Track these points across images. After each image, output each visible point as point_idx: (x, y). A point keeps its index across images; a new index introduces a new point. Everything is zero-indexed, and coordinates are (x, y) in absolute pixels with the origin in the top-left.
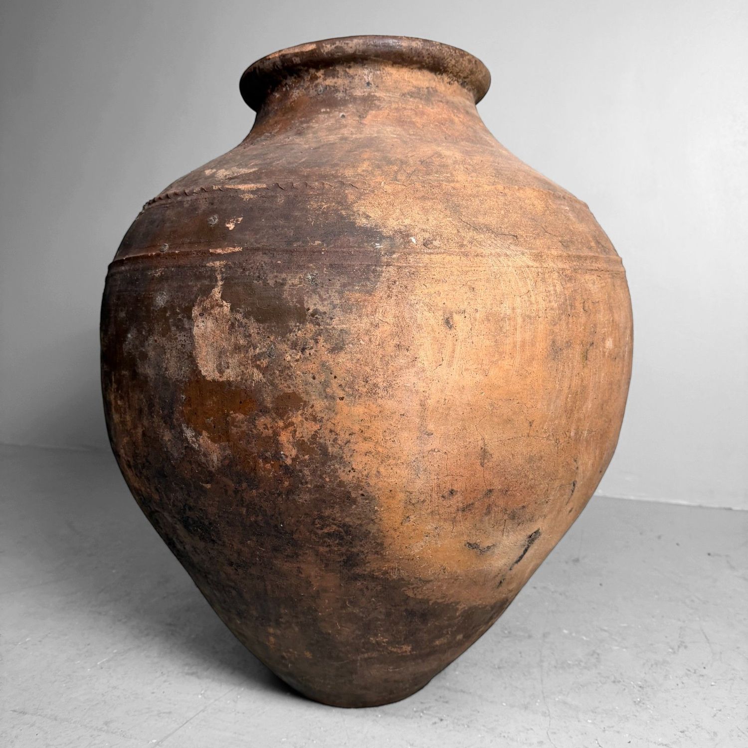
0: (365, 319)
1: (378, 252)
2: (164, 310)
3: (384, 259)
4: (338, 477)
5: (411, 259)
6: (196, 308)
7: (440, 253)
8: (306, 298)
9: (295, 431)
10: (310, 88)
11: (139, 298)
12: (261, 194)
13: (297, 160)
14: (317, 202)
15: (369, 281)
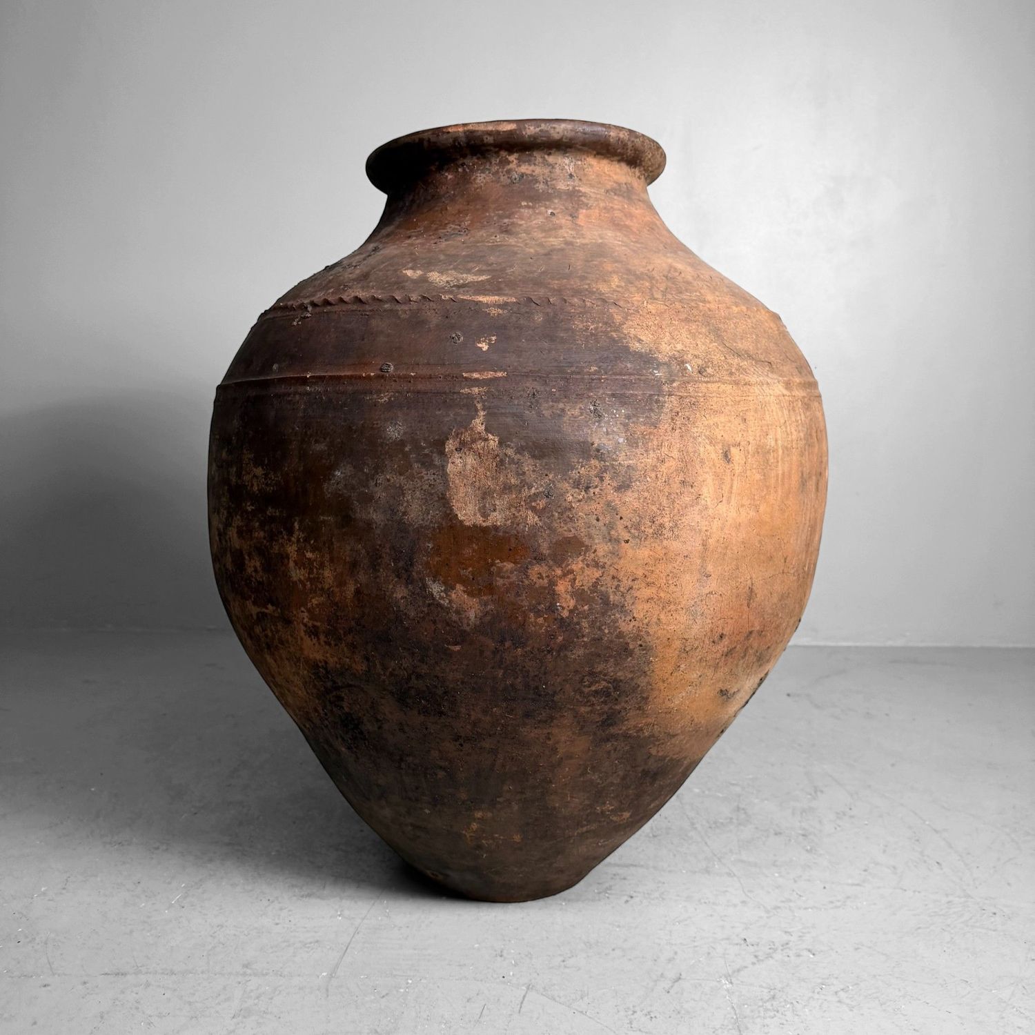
0: (652, 454)
1: (658, 380)
2: (402, 443)
3: (665, 388)
4: (617, 627)
5: (690, 387)
6: (451, 441)
7: (716, 382)
8: (589, 431)
9: (575, 579)
10: (501, 174)
11: (353, 428)
12: (511, 309)
13: (534, 269)
14: (582, 321)
15: (653, 412)
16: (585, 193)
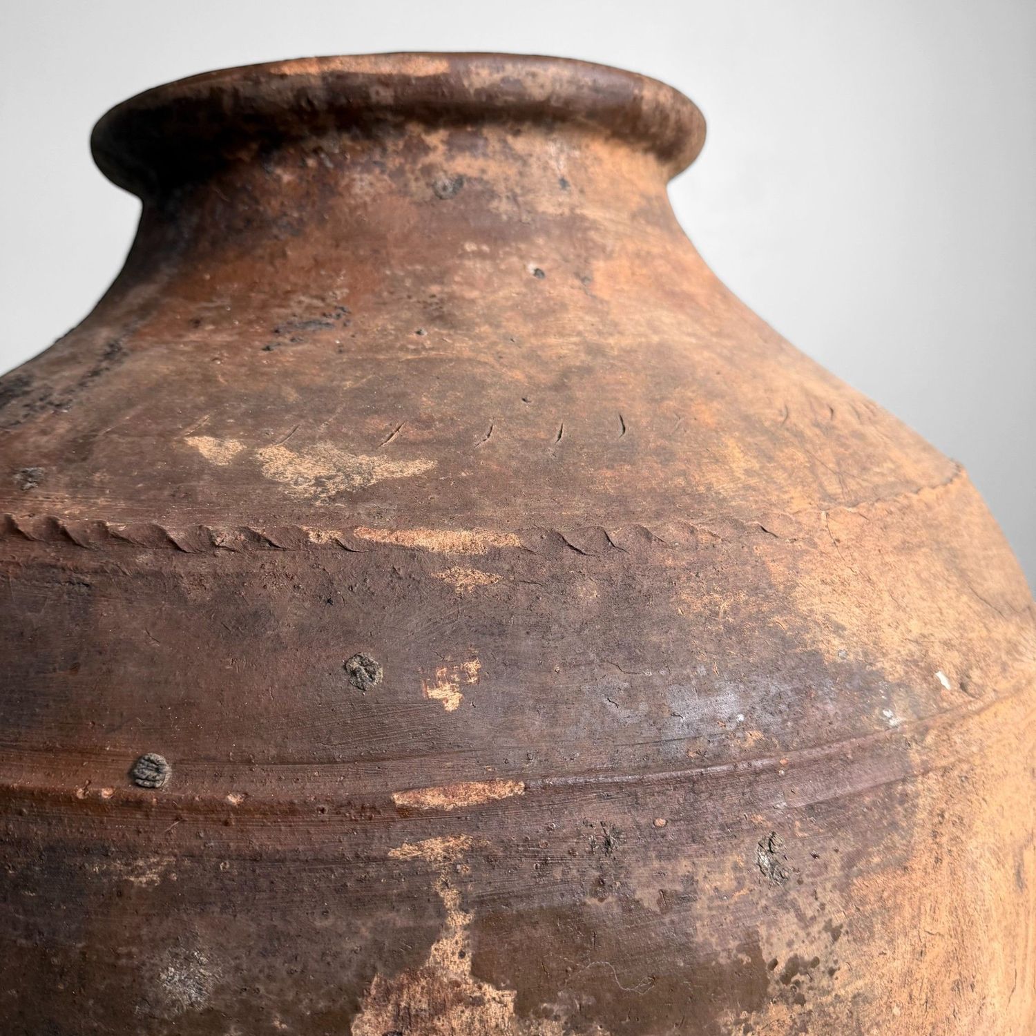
0: (901, 946)
1: (898, 737)
3: (915, 757)
5: (957, 737)
6: (368, 1015)
7: (992, 703)
8: (763, 931)
11: (55, 961)
12: (512, 570)
13: (542, 435)
14: (697, 592)
15: (896, 830)
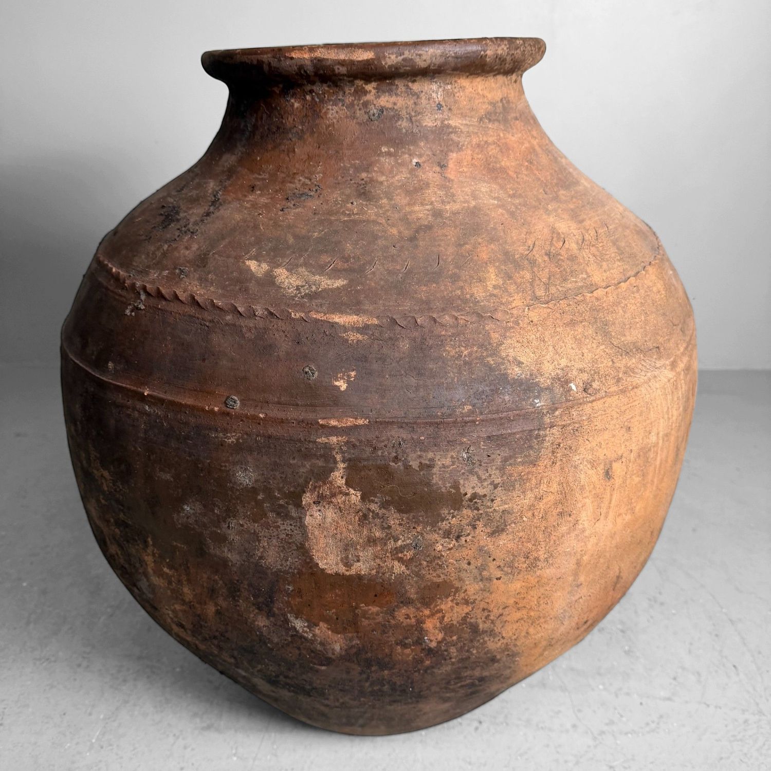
0: (529, 494)
1: (540, 414)
2: (254, 491)
3: (547, 420)
4: (486, 647)
5: (574, 412)
6: (308, 494)
7: (602, 398)
8: (462, 482)
9: (443, 617)
10: (356, 107)
11: (199, 466)
12: (373, 335)
13: (398, 267)
14: (454, 347)
15: (532, 449)
16: (455, 127)
